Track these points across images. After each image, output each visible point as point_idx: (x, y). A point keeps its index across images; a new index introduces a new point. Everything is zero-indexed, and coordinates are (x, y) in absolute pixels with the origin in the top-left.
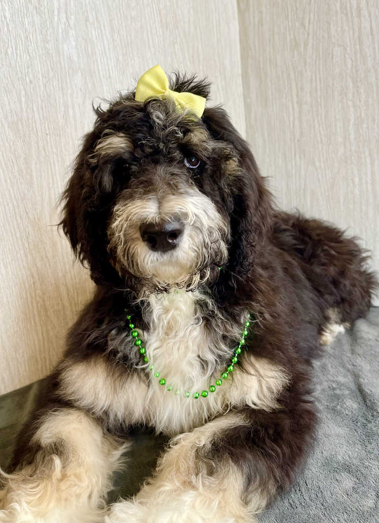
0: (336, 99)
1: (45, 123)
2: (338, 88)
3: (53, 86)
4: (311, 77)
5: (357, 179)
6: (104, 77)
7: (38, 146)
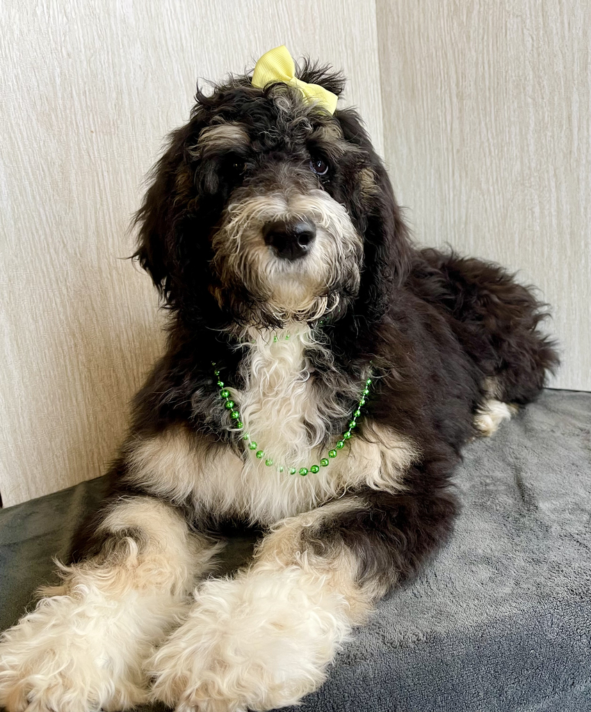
0: (511, 93)
1: (89, 114)
2: (514, 78)
3: (100, 62)
4: (477, 59)
5: (537, 210)
6: (173, 49)
7: (79, 149)
